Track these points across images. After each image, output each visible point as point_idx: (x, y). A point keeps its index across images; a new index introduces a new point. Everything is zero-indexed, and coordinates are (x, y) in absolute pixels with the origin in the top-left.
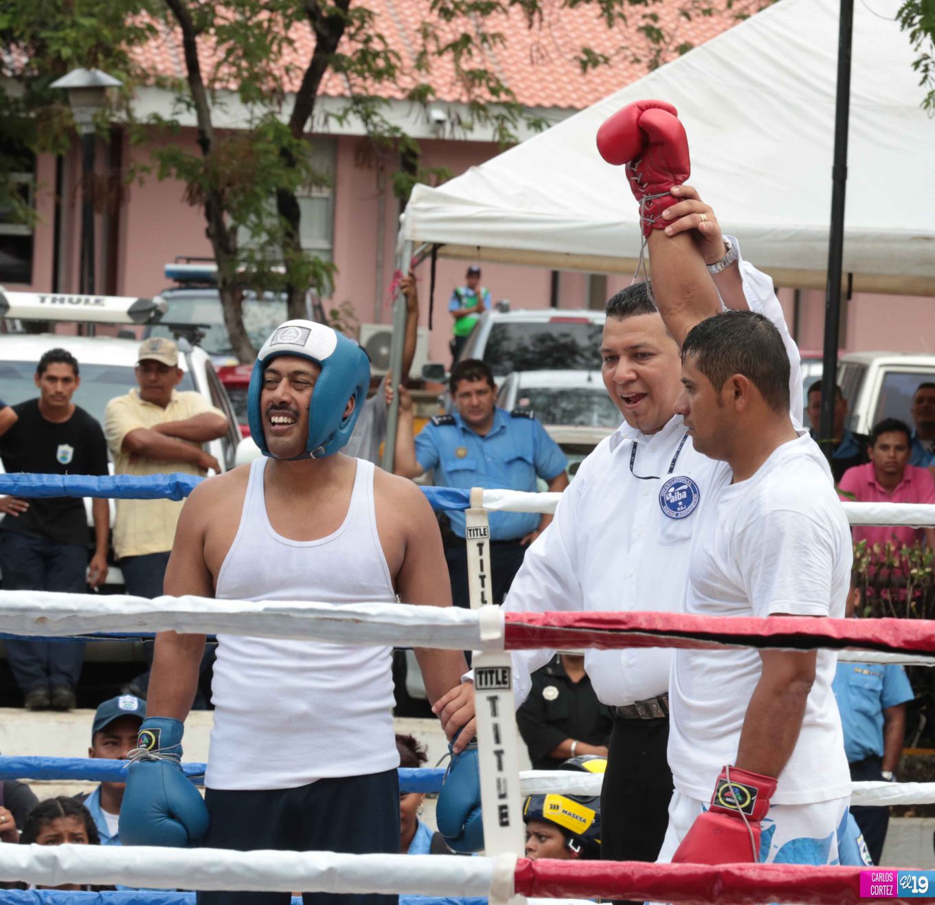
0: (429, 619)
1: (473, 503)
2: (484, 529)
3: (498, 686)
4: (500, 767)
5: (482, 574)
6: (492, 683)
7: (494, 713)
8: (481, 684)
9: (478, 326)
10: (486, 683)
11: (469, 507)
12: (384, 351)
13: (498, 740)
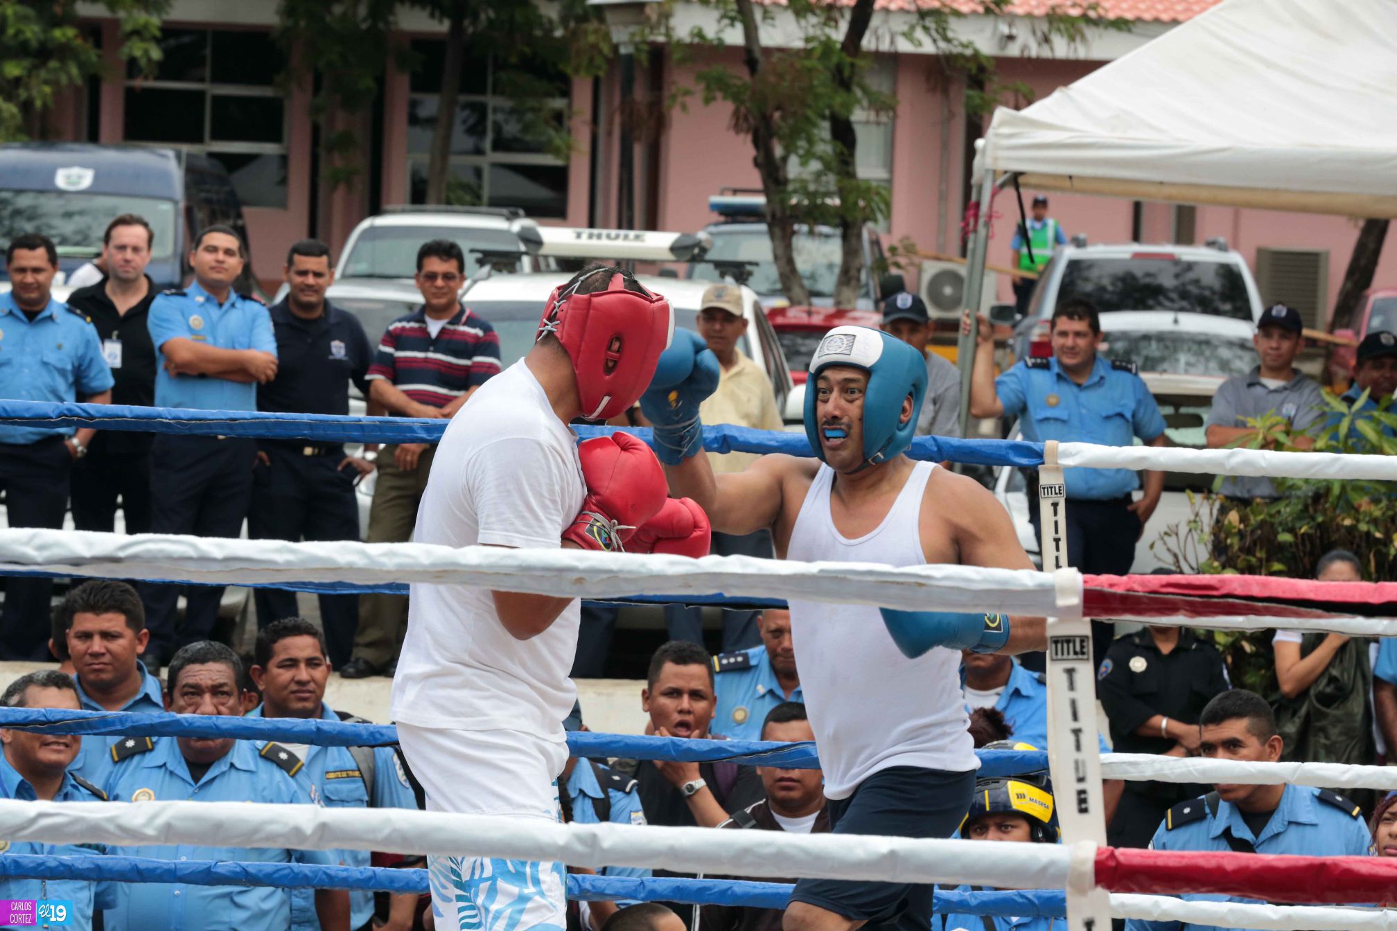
0: (999, 582)
1: (1046, 458)
2: (1060, 487)
3: (1075, 657)
4: (1078, 747)
5: (1057, 536)
6: (1068, 654)
7: (1072, 686)
8: (1057, 654)
9: (1051, 263)
10: (1063, 654)
11: (1043, 463)
12: (948, 290)
13: (1075, 717)
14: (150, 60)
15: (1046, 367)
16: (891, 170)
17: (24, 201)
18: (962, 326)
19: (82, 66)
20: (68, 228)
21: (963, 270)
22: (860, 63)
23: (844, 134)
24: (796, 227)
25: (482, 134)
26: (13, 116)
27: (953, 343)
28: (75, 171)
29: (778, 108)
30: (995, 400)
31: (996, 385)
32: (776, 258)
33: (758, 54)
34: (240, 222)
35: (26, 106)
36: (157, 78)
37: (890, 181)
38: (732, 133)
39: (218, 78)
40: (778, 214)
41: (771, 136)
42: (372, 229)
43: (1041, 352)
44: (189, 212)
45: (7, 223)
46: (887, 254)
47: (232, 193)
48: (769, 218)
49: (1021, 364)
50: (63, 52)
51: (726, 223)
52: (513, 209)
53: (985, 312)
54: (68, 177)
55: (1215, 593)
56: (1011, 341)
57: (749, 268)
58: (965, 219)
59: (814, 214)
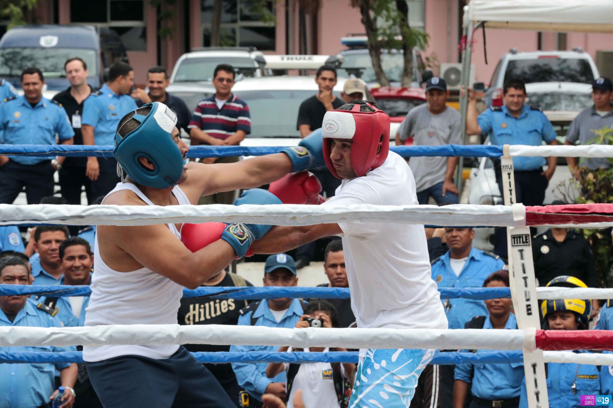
0: (487, 211)
1: (504, 153)
2: (511, 166)
3: (523, 244)
4: (526, 285)
5: (511, 188)
6: (520, 243)
8: (515, 243)
9: (500, 62)
10: (517, 243)
11: (503, 155)
12: (453, 77)
13: (524, 272)
15: (500, 110)
16: (425, 21)
17: (27, 52)
18: (461, 93)
20: (47, 64)
21: (460, 67)
23: (402, 7)
24: (382, 50)
27: (457, 101)
28: (49, 37)
30: (477, 127)
31: (478, 120)
32: (373, 65)
35: (25, 8)
37: (424, 27)
38: (351, 7)
40: (373, 45)
41: (369, 9)
42: (187, 59)
43: (497, 103)
44: (102, 56)
46: (424, 61)
47: (122, 45)
48: (369, 47)
49: (488, 110)
51: (349, 50)
52: (251, 47)
53: (471, 86)
54: (46, 41)
55: (587, 212)
56: (483, 99)
57: (361, 70)
58: (460, 43)
59: (390, 44)
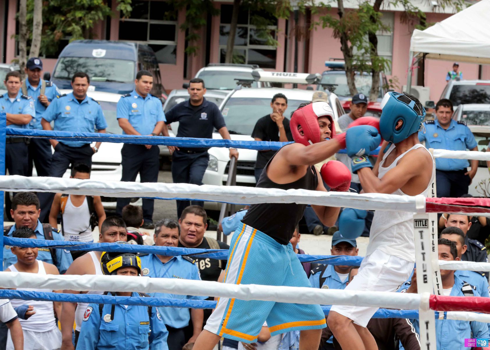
0: (395, 200)
3: (423, 227)
4: (424, 259)
6: (420, 225)
7: (422, 237)
8: (416, 226)
9: (447, 86)
10: (418, 226)
13: (423, 248)
14: (127, 11)
15: (433, 123)
16: (392, 53)
17: (81, 61)
19: (103, 13)
20: (97, 70)
22: (379, 13)
23: (373, 40)
24: (356, 72)
25: (246, 38)
26: (79, 31)
28: (99, 50)
29: (350, 30)
32: (348, 83)
33: (342, 11)
34: (158, 69)
35: (84, 28)
36: (130, 18)
37: (391, 57)
38: (333, 38)
39: (152, 18)
40: (349, 68)
41: (347, 40)
42: (204, 71)
44: (139, 65)
45: (75, 68)
46: (389, 82)
47: (155, 59)
48: (346, 69)
50: (96, 8)
51: (331, 71)
52: (255, 65)
54: (97, 52)
55: (473, 205)
57: (334, 86)
59: (362, 68)
